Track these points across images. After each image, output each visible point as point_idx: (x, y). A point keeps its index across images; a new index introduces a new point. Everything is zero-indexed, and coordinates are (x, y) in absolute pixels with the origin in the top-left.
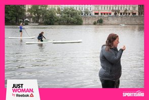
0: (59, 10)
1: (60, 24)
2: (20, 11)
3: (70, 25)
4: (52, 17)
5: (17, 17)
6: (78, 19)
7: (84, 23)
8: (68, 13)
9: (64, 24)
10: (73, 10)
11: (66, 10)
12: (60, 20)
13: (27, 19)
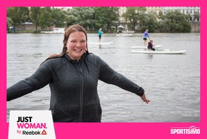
0: (161, 14)
1: (161, 32)
2: (112, 16)
3: (174, 32)
4: (151, 24)
5: (108, 23)
6: (185, 25)
7: (193, 30)
8: (172, 18)
9: (167, 32)
10: (179, 14)
11: (169, 14)
12: (162, 27)
13: (121, 26)
